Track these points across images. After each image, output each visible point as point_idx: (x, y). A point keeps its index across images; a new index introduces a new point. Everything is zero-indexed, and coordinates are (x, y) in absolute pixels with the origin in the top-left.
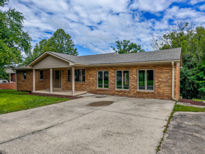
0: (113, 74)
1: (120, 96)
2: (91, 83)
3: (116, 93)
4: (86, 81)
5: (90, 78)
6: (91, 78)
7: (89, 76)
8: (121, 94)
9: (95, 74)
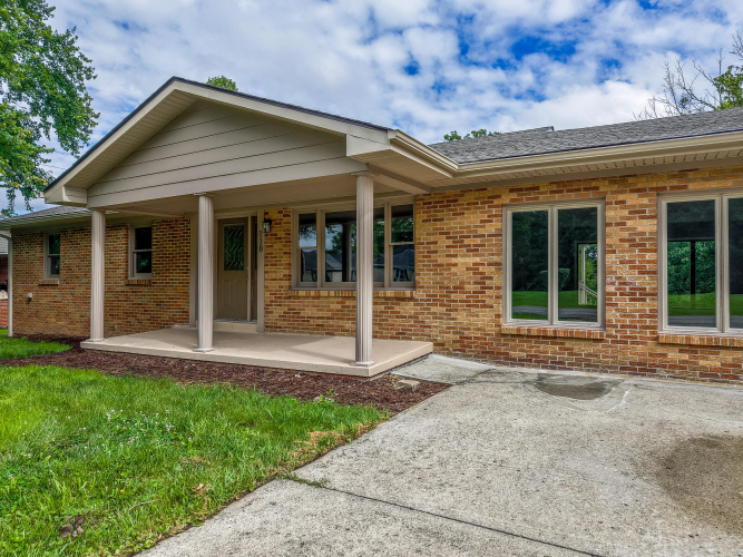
0: (646, 226)
1: (711, 376)
2: (460, 288)
3: (674, 355)
4: (424, 277)
5: (453, 260)
6: (459, 260)
7: (443, 242)
8: (713, 362)
9: (491, 228)
